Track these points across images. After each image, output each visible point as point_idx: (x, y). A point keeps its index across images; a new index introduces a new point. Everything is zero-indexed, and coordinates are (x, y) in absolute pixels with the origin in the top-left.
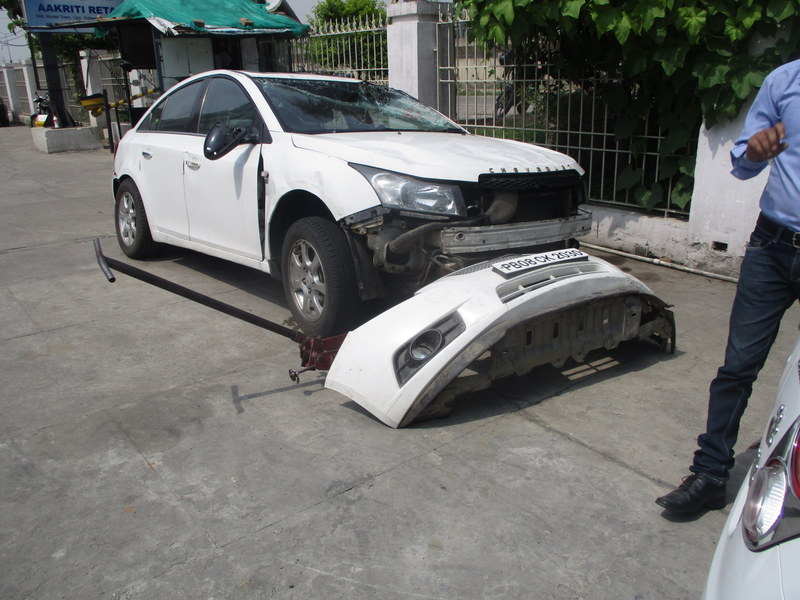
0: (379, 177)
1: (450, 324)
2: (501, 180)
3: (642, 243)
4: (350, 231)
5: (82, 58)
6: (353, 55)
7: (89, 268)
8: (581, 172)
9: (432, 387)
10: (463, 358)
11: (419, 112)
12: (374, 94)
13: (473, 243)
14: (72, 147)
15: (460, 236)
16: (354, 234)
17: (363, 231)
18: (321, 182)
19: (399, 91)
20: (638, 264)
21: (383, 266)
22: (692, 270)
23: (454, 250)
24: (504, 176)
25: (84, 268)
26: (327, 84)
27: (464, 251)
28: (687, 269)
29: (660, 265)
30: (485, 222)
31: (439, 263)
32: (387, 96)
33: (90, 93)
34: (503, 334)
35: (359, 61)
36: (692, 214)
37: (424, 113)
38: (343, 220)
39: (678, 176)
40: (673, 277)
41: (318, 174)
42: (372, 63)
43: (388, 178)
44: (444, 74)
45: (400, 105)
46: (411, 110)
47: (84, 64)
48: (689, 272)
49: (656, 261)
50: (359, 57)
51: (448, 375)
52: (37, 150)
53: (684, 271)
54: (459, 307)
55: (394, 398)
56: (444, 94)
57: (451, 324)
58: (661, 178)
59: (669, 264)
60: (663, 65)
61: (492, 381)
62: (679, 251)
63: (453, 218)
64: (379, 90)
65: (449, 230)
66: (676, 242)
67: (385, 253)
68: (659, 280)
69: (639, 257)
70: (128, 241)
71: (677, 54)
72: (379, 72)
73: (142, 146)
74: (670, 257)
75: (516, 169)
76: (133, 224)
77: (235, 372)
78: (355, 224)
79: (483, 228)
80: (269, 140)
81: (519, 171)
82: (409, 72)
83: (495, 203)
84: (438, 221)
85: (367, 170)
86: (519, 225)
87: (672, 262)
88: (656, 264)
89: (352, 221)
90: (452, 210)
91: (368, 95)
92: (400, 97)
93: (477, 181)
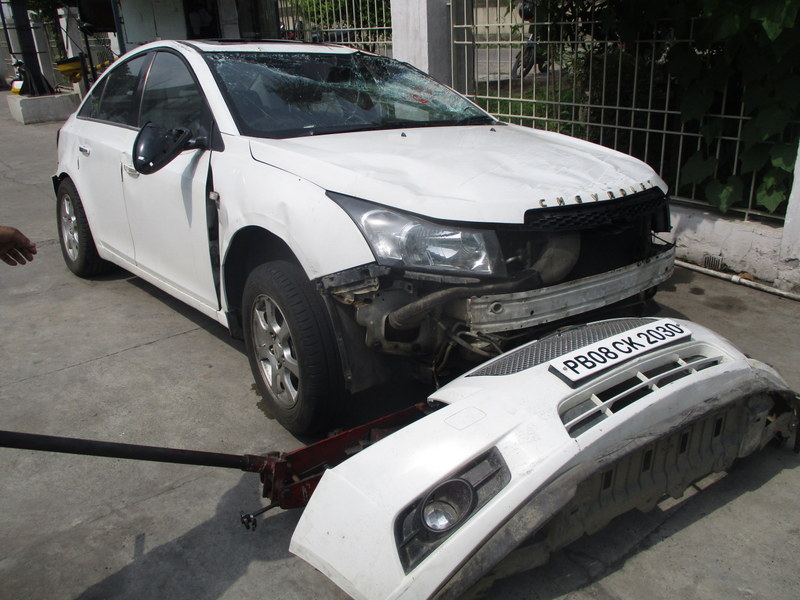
0: (374, 216)
1: (486, 468)
2: (558, 216)
3: (714, 252)
4: (331, 297)
5: (61, 16)
6: (350, 11)
7: (21, 291)
8: (665, 190)
9: (457, 577)
10: (508, 532)
11: (430, 92)
12: (371, 68)
13: (516, 316)
14: (50, 117)
15: (497, 308)
16: (336, 301)
17: (348, 299)
18: (287, 219)
19: (403, 64)
20: (711, 282)
21: (381, 345)
22: (785, 293)
23: (488, 328)
24: (562, 210)
25: (15, 291)
26: (307, 57)
27: (503, 329)
28: (778, 291)
29: (740, 284)
30: (535, 283)
31: (464, 344)
32: (387, 69)
33: (70, 55)
34: (572, 492)
35: (358, 19)
36: (788, 220)
37: (438, 94)
38: (319, 280)
39: (767, 169)
40: (762, 304)
41: (283, 206)
42: (373, 20)
43: (388, 217)
44: (459, 34)
45: (405, 83)
46: (419, 88)
47: (63, 22)
48: (781, 296)
49: (735, 278)
50: (358, 14)
51: (483, 560)
52: (14, 120)
53: (774, 294)
54: (499, 439)
55: (397, 590)
56: (459, 58)
57: (488, 469)
58: (743, 171)
59: (753, 284)
60: (765, 24)
61: (551, 553)
62: (765, 266)
63: (485, 279)
64: (377, 63)
65: (479, 300)
66: (761, 254)
67: (383, 328)
68: (744, 309)
69: (712, 272)
70: (73, 253)
71: (785, 9)
72: (381, 31)
73: (80, 139)
74: (751, 272)
75: (578, 198)
76: (76, 235)
77: (171, 489)
78: (338, 288)
79: (532, 293)
80: (220, 147)
81: (584, 201)
82: (416, 32)
83: (550, 251)
84: (463, 285)
85: (352, 204)
86: (583, 281)
87: (756, 279)
88: (735, 283)
89: (333, 284)
90: (484, 267)
91: (363, 70)
92: (405, 72)
93: (522, 222)
